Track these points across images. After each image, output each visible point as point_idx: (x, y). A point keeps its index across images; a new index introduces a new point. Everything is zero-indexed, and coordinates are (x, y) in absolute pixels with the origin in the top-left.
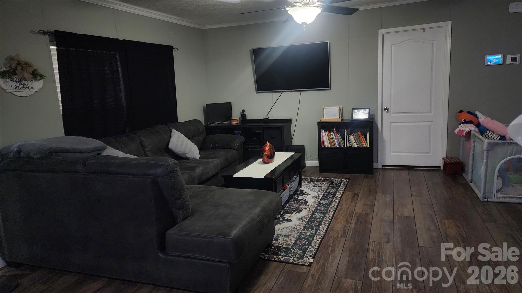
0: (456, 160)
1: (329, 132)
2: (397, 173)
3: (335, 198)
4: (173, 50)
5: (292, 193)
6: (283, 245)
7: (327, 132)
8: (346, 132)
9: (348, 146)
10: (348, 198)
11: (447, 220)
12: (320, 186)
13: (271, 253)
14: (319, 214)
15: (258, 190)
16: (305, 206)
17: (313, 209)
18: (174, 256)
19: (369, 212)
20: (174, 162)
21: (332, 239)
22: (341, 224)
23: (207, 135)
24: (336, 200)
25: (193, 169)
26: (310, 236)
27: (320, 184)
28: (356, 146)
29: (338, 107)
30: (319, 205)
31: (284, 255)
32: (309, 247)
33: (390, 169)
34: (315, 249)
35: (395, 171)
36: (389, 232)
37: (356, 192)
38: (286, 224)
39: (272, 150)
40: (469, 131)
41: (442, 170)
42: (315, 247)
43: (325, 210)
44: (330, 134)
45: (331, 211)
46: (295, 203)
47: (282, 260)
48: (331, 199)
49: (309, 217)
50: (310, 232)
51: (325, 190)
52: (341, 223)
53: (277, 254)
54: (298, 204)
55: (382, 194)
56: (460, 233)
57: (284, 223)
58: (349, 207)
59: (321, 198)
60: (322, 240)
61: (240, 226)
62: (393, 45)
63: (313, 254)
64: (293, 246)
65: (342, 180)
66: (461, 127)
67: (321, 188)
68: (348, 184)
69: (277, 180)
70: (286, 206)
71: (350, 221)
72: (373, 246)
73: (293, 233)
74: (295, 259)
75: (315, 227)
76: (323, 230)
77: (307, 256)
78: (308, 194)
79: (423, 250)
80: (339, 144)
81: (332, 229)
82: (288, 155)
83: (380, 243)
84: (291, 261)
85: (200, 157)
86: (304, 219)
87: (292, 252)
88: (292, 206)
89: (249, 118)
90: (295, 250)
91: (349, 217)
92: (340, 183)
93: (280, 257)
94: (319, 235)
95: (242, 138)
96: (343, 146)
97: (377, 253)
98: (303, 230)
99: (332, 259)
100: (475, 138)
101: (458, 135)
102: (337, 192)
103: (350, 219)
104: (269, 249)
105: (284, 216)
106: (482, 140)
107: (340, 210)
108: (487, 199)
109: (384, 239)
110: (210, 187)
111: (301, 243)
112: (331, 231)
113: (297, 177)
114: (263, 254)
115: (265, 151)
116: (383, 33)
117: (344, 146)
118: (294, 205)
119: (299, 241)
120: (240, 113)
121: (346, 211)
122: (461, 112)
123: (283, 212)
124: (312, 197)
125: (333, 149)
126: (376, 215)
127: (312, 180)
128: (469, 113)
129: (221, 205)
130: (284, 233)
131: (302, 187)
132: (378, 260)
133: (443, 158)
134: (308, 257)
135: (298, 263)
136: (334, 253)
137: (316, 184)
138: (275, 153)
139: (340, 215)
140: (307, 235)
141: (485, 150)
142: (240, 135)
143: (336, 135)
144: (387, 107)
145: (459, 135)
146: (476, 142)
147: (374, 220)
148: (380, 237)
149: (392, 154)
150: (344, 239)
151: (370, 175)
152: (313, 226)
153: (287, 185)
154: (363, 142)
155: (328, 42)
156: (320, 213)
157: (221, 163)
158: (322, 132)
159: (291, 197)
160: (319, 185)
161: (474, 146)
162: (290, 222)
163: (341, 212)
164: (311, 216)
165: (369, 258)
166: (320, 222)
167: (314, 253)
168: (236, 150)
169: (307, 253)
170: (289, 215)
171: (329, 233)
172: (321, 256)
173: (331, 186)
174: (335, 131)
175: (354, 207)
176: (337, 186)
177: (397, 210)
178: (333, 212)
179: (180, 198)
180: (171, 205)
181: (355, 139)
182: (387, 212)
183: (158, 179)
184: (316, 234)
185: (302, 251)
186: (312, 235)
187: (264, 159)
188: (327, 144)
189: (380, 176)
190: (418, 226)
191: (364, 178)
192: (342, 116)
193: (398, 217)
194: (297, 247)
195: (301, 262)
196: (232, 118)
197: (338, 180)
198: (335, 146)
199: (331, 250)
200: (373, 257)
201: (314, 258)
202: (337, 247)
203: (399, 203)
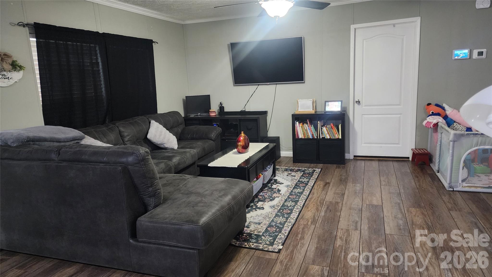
0: (424, 151)
2: (368, 163)
3: (307, 187)
4: (153, 44)
5: (266, 182)
6: (254, 232)
7: (301, 124)
8: (319, 123)
9: (321, 137)
10: (319, 187)
11: (413, 209)
12: (293, 176)
13: (242, 240)
14: (291, 203)
15: (230, 179)
16: (278, 195)
17: (285, 197)
18: (144, 242)
19: (339, 201)
20: (145, 150)
21: (302, 226)
23: (186, 126)
24: (308, 189)
25: (170, 158)
26: (280, 223)
27: (293, 174)
28: (329, 137)
29: (312, 100)
30: (291, 194)
31: (254, 242)
32: (279, 234)
33: (361, 160)
34: (285, 236)
35: (366, 162)
36: (357, 219)
37: (327, 181)
38: (259, 212)
39: (246, 140)
40: (437, 123)
41: (411, 160)
42: (285, 234)
43: (297, 198)
44: (304, 125)
45: (303, 200)
46: (268, 192)
47: (252, 246)
48: (303, 188)
49: (281, 205)
50: (281, 220)
51: (298, 179)
52: (312, 211)
53: (247, 241)
54: (271, 193)
55: (352, 183)
56: (426, 221)
57: (257, 210)
58: (319, 196)
59: (293, 187)
60: (292, 228)
61: (210, 213)
62: (365, 39)
63: (282, 241)
64: (263, 233)
65: (315, 169)
66: (429, 119)
67: (294, 177)
68: (320, 173)
69: (250, 170)
70: (260, 195)
71: (320, 209)
72: (341, 234)
73: (265, 221)
74: (265, 246)
75: (286, 215)
76: (294, 218)
77: (277, 242)
78: (281, 183)
79: (390, 237)
80: (313, 135)
81: (302, 217)
82: (263, 145)
83: (348, 230)
84: (261, 248)
85: (178, 147)
86: (276, 207)
87: (262, 239)
88: (265, 194)
89: (226, 110)
90: (265, 237)
91: (319, 205)
92: (313, 173)
93: (251, 244)
94: (290, 222)
95: (220, 130)
96: (316, 138)
97: (344, 240)
98: (275, 217)
99: (301, 246)
100: (442, 130)
101: (426, 127)
102: (310, 181)
103: (320, 207)
104: (241, 236)
105: (257, 204)
106: (449, 132)
107: (311, 199)
108: (453, 188)
109: (352, 227)
110: (184, 176)
111: (272, 230)
112: (301, 219)
113: (271, 167)
114: (234, 240)
115: (240, 141)
116: (355, 28)
118: (267, 194)
119: (270, 228)
120: (219, 105)
121: (317, 199)
122: (429, 104)
123: (256, 200)
124: (285, 186)
125: (307, 140)
126: (346, 203)
127: (286, 170)
128: (437, 105)
129: (193, 193)
130: (256, 221)
131: (276, 177)
132: (345, 247)
133: (412, 149)
134: (277, 244)
135: (267, 250)
136: (303, 240)
137: (290, 174)
138: (250, 143)
139: (311, 203)
140: (278, 222)
141: (451, 141)
142: (218, 126)
143: (309, 127)
144: (358, 100)
145: (428, 126)
146: (443, 134)
147: (343, 208)
148: (348, 224)
149: (363, 145)
150: (313, 226)
151: (341, 165)
152: (284, 213)
153: (260, 174)
154: (335, 133)
155: (303, 36)
156: (292, 201)
157: (197, 153)
158: (296, 124)
159: (264, 186)
160: (292, 175)
161: (442, 137)
162: (262, 210)
163: (312, 200)
164: (283, 204)
165: (337, 245)
166: (292, 210)
168: (213, 141)
169: (277, 240)
170: (262, 203)
171: (299, 221)
172: (290, 243)
173: (304, 175)
174: (308, 123)
175: (325, 196)
176: (310, 176)
177: (366, 199)
178: (304, 201)
179: (152, 185)
180: (142, 193)
181: (327, 131)
182: (356, 200)
183: (129, 167)
184: (287, 221)
185: (272, 238)
186: (283, 222)
187: (238, 150)
188: (301, 136)
189: (351, 166)
190: (386, 215)
191: (336, 168)
192: (316, 109)
193: (367, 205)
194: (267, 234)
195: (270, 248)
196: (210, 110)
197: (311, 170)
198: (309, 137)
199: (300, 237)
200: (340, 244)
201: (283, 245)
202: (306, 234)
203: (369, 192)
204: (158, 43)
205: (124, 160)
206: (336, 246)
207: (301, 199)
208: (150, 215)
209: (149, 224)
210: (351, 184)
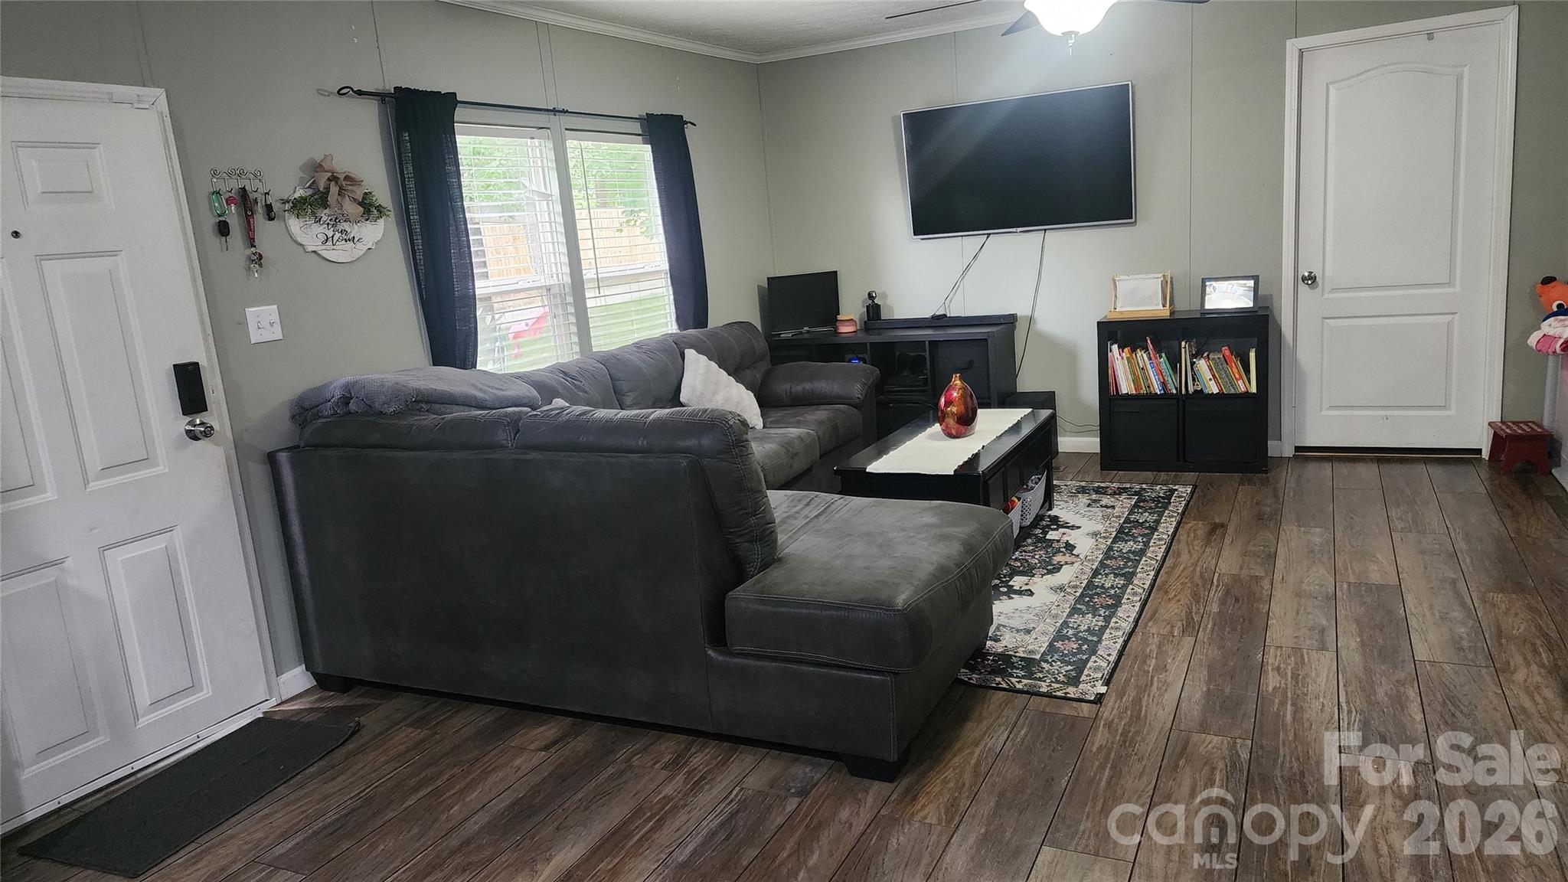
0: (1531, 428)
1: (1133, 350)
2: (1344, 469)
3: (1155, 537)
4: (685, 128)
5: (1029, 523)
6: (1017, 652)
7: (1126, 350)
8: (1185, 348)
9: (1191, 390)
10: (1195, 537)
11: (1501, 595)
12: (1106, 507)
13: (986, 671)
14: (1112, 578)
15: (945, 503)
16: (1068, 558)
17: (1093, 564)
18: (749, 656)
19: (1259, 572)
21: (1155, 639)
22: (1179, 603)
23: (774, 364)
24: (1161, 543)
26: (1090, 631)
27: (1106, 500)
28: (1215, 390)
29: (1161, 275)
30: (1108, 554)
31: (1022, 675)
32: (1090, 658)
33: (1320, 458)
34: (1109, 664)
35: (1336, 465)
36: (1324, 623)
37: (1218, 521)
38: (1019, 601)
39: (969, 399)
41: (1487, 458)
42: (1108, 658)
43: (1128, 567)
44: (1136, 355)
45: (1146, 571)
46: (1036, 549)
47: (1019, 686)
48: (1144, 540)
49: (1083, 585)
50: (1089, 622)
51: (1125, 516)
52: (1179, 600)
53: (1003, 673)
54: (1047, 552)
55: (1297, 525)
56: (1541, 628)
57: (1013, 598)
58: (1199, 559)
59: (1113, 536)
60: (1126, 643)
62: (1333, 83)
63: (1104, 674)
64: (1042, 654)
65: (1174, 488)
66: (1550, 325)
67: (1110, 510)
68: (1191, 499)
69: (989, 482)
70: (1013, 557)
71: (1204, 595)
72: (1279, 658)
73: (1042, 625)
74: (1056, 685)
75: (1104, 610)
76: (1128, 617)
77: (1088, 678)
78: (1073, 526)
79: (1429, 668)
80: (1164, 384)
81: (1153, 615)
82: (1013, 415)
83: (1296, 650)
84: (1044, 690)
85: (762, 423)
86: (1068, 590)
87: (1044, 668)
88: (1029, 556)
90: (1052, 665)
91: (1200, 584)
92: (1169, 498)
93: (1013, 680)
94: (1117, 628)
95: (871, 373)
96: (1174, 392)
97: (1289, 674)
98: (1070, 615)
99: (1161, 688)
101: (1539, 351)
102: (1162, 521)
103: (1204, 591)
104: (980, 660)
105: (1010, 581)
107: (1173, 568)
109: (1308, 642)
111: (1067, 648)
112: (1149, 621)
113: (1040, 479)
114: (962, 670)
115: (950, 403)
116: (1301, 49)
117: (1177, 391)
118: (1035, 555)
119: (1061, 642)
120: (863, 302)
121: (1191, 569)
123: (1005, 571)
124: (1088, 534)
125: (1142, 400)
126: (1283, 579)
127: (1083, 490)
130: (1016, 623)
131: (1054, 510)
132: (1295, 692)
133: (1490, 424)
134: (1088, 681)
135: (1063, 695)
136: (1164, 674)
137: (1095, 501)
138: (979, 411)
139: (1176, 580)
140: (1082, 628)
142: (865, 364)
143: (1153, 358)
144: (1311, 273)
145: (1543, 350)
147: (1277, 594)
148: (1296, 635)
149: (1325, 412)
150: (1190, 640)
151: (1257, 475)
152: (1097, 606)
153: (1014, 498)
154: (1237, 377)
155: (1130, 83)
156: (1115, 574)
157: (820, 439)
158: (1111, 351)
159: (1025, 532)
160: (1103, 503)
162: (1028, 597)
163: (1177, 572)
164: (1090, 582)
165: (1267, 686)
166: (1118, 598)
167: (1106, 673)
168: (856, 407)
169: (1086, 672)
170: (1025, 579)
171: (1146, 625)
172: (1128, 681)
173: (1142, 504)
174: (1150, 347)
175: (1214, 560)
176: (1160, 505)
177: (1347, 569)
178: (1152, 573)
179: (755, 511)
180: (732, 530)
181: (1211, 369)
182: (1314, 572)
183: (706, 461)
184: (1108, 626)
185: (1072, 668)
186: (1097, 628)
187: (947, 427)
188: (1126, 387)
189: (1288, 477)
190: (1413, 610)
191: (1241, 483)
192: (1172, 303)
193: (1349, 585)
194: (1056, 657)
195: (1072, 692)
196: (839, 317)
197: (1160, 490)
198: (1152, 389)
199: (1155, 666)
200: (1278, 686)
201: (1107, 683)
202: (1171, 658)
203: (1352, 549)
204: (695, 125)
205: (690, 443)
206: (1264, 689)
207: (1142, 568)
208: (757, 586)
209: (762, 607)
210: (1295, 528)
